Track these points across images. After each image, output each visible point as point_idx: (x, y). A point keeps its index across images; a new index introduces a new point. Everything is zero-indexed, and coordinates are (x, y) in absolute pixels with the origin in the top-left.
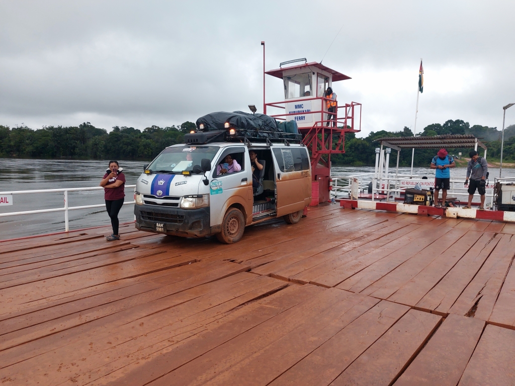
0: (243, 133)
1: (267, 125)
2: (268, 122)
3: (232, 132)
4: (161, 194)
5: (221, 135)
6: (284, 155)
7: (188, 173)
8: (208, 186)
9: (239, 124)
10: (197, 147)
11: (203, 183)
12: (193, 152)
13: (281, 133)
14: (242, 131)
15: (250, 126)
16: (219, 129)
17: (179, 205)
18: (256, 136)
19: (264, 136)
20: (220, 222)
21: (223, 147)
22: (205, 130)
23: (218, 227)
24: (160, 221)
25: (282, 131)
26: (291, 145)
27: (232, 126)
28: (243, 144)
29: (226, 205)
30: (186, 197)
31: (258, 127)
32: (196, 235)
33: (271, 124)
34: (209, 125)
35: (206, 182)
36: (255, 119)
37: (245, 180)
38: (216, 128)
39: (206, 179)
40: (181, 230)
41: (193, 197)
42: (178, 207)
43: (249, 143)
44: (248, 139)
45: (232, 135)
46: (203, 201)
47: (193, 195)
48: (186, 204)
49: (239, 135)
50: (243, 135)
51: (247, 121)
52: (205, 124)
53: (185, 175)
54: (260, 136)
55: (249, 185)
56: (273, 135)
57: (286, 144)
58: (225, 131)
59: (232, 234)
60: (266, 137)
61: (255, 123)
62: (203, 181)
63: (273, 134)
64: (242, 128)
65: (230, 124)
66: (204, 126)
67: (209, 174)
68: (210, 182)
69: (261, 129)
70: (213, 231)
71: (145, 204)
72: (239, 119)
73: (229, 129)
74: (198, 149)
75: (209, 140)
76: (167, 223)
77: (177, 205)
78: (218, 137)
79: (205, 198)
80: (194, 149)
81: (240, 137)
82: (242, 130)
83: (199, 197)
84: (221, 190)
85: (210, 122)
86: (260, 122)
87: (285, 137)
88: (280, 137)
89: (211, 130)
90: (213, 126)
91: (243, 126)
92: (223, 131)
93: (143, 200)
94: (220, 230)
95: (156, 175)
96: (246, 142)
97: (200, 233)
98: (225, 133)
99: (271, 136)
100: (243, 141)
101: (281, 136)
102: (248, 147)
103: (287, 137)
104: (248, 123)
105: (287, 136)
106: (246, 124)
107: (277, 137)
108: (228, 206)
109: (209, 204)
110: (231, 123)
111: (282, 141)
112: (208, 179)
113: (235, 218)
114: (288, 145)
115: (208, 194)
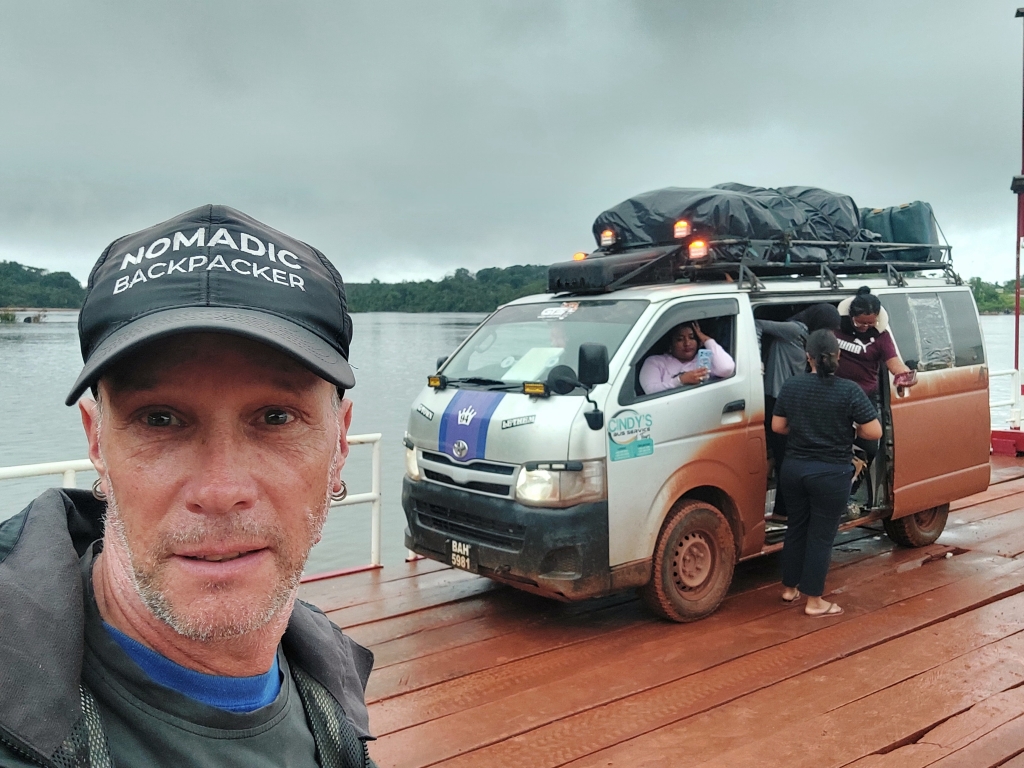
0: (734, 251)
1: (823, 222)
2: (826, 211)
3: (698, 249)
4: (464, 453)
5: (663, 262)
6: (919, 315)
7: (541, 391)
8: (602, 431)
9: (723, 221)
10: (583, 304)
11: (584, 422)
12: (568, 318)
13: (875, 244)
14: (731, 245)
15: (760, 229)
16: (661, 244)
17: (511, 490)
18: (782, 258)
19: (810, 259)
20: (644, 552)
21: (660, 301)
22: (616, 248)
23: (639, 567)
24: (465, 534)
25: (877, 239)
26: (909, 281)
27: (698, 231)
28: (733, 287)
29: (666, 493)
30: (532, 467)
31: (792, 231)
32: (561, 594)
33: (837, 216)
34: (630, 231)
35: (595, 420)
36: (780, 203)
37: (736, 407)
38: (651, 241)
39: (596, 410)
40: (516, 572)
41: (551, 469)
42: (508, 497)
43: (754, 284)
44: (753, 269)
45: (699, 261)
46: (584, 481)
47: (551, 463)
48: (534, 489)
49: (721, 259)
50: (736, 259)
51: (750, 211)
52: (618, 229)
53: (533, 396)
54: (795, 258)
55: (753, 424)
56: (844, 253)
57: (893, 281)
58: (676, 247)
59: (691, 589)
60: (819, 261)
61: (777, 216)
62: (587, 415)
63: (843, 249)
64: (732, 234)
65: (694, 225)
66: (616, 235)
67: (605, 396)
68: (607, 418)
69: (801, 234)
70: (620, 581)
71: (425, 478)
72: (722, 207)
73: (685, 242)
74: (583, 308)
75: (622, 280)
76: (481, 544)
77: (505, 489)
78: (652, 267)
79: (592, 471)
80: (571, 311)
81: (723, 264)
82: (732, 241)
83: (574, 468)
84: (647, 443)
85: (633, 222)
86: (800, 215)
87: (889, 259)
88: (870, 257)
89: (636, 247)
90: (641, 233)
91: (734, 227)
92: (669, 249)
93: (419, 467)
94: (644, 579)
95: (455, 391)
96: (746, 279)
97: (576, 589)
98: (677, 252)
99: (838, 256)
100: (735, 277)
101: (873, 255)
102: (752, 296)
103: (898, 259)
104: (755, 220)
105: (896, 255)
106: (745, 220)
107: (857, 259)
108: (673, 495)
109: (605, 494)
110: (696, 219)
111: (880, 271)
112: (600, 408)
113: (703, 535)
114: (900, 283)
115: (603, 460)
